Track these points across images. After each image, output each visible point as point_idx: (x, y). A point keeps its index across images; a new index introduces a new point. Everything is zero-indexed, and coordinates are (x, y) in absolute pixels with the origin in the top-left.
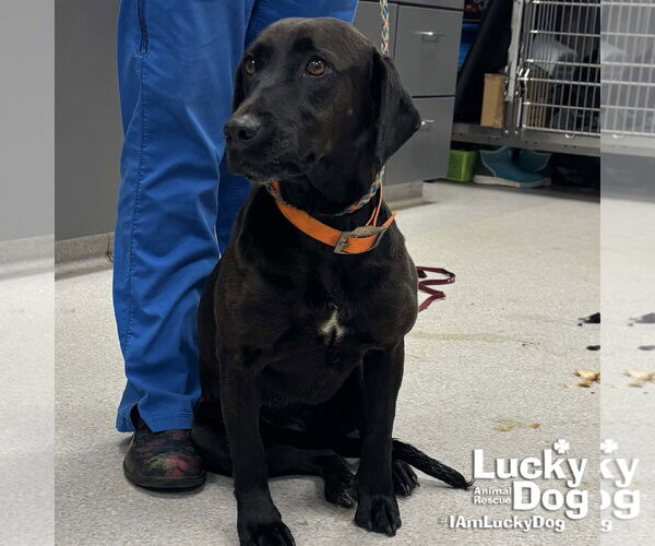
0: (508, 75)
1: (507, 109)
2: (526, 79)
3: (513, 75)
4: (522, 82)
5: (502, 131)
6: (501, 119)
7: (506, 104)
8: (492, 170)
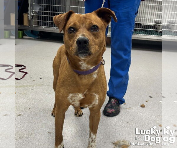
0: (29, 14)
1: (29, 21)
2: (33, 15)
3: (30, 14)
4: (32, 15)
5: (29, 27)
6: (28, 24)
7: (29, 20)
8: (27, 35)
